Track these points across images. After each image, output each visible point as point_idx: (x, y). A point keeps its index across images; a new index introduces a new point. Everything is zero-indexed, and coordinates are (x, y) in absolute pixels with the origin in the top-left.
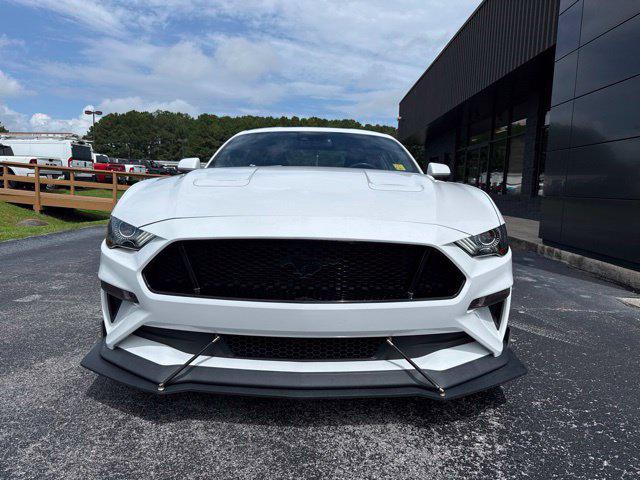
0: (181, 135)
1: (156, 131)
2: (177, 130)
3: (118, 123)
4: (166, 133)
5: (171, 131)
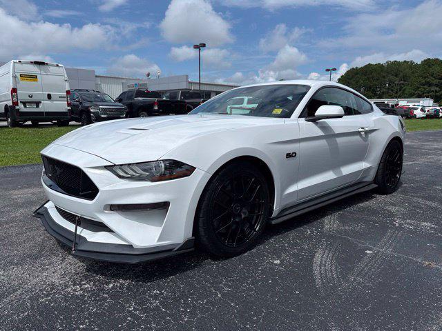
0: (405, 78)
1: (384, 77)
2: (401, 74)
3: (357, 74)
4: (392, 78)
5: (396, 76)
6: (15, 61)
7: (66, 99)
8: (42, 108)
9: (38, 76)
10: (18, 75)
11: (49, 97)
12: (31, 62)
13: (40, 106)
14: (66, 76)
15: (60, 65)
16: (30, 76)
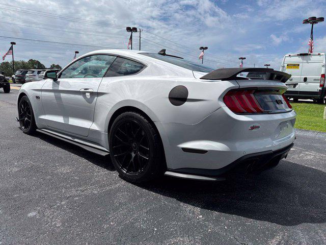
6: (286, 55)
7: (319, 81)
8: (297, 89)
9: (301, 65)
10: (286, 65)
11: (305, 80)
12: (298, 55)
13: (297, 87)
14: (324, 62)
15: (321, 54)
16: (294, 65)
